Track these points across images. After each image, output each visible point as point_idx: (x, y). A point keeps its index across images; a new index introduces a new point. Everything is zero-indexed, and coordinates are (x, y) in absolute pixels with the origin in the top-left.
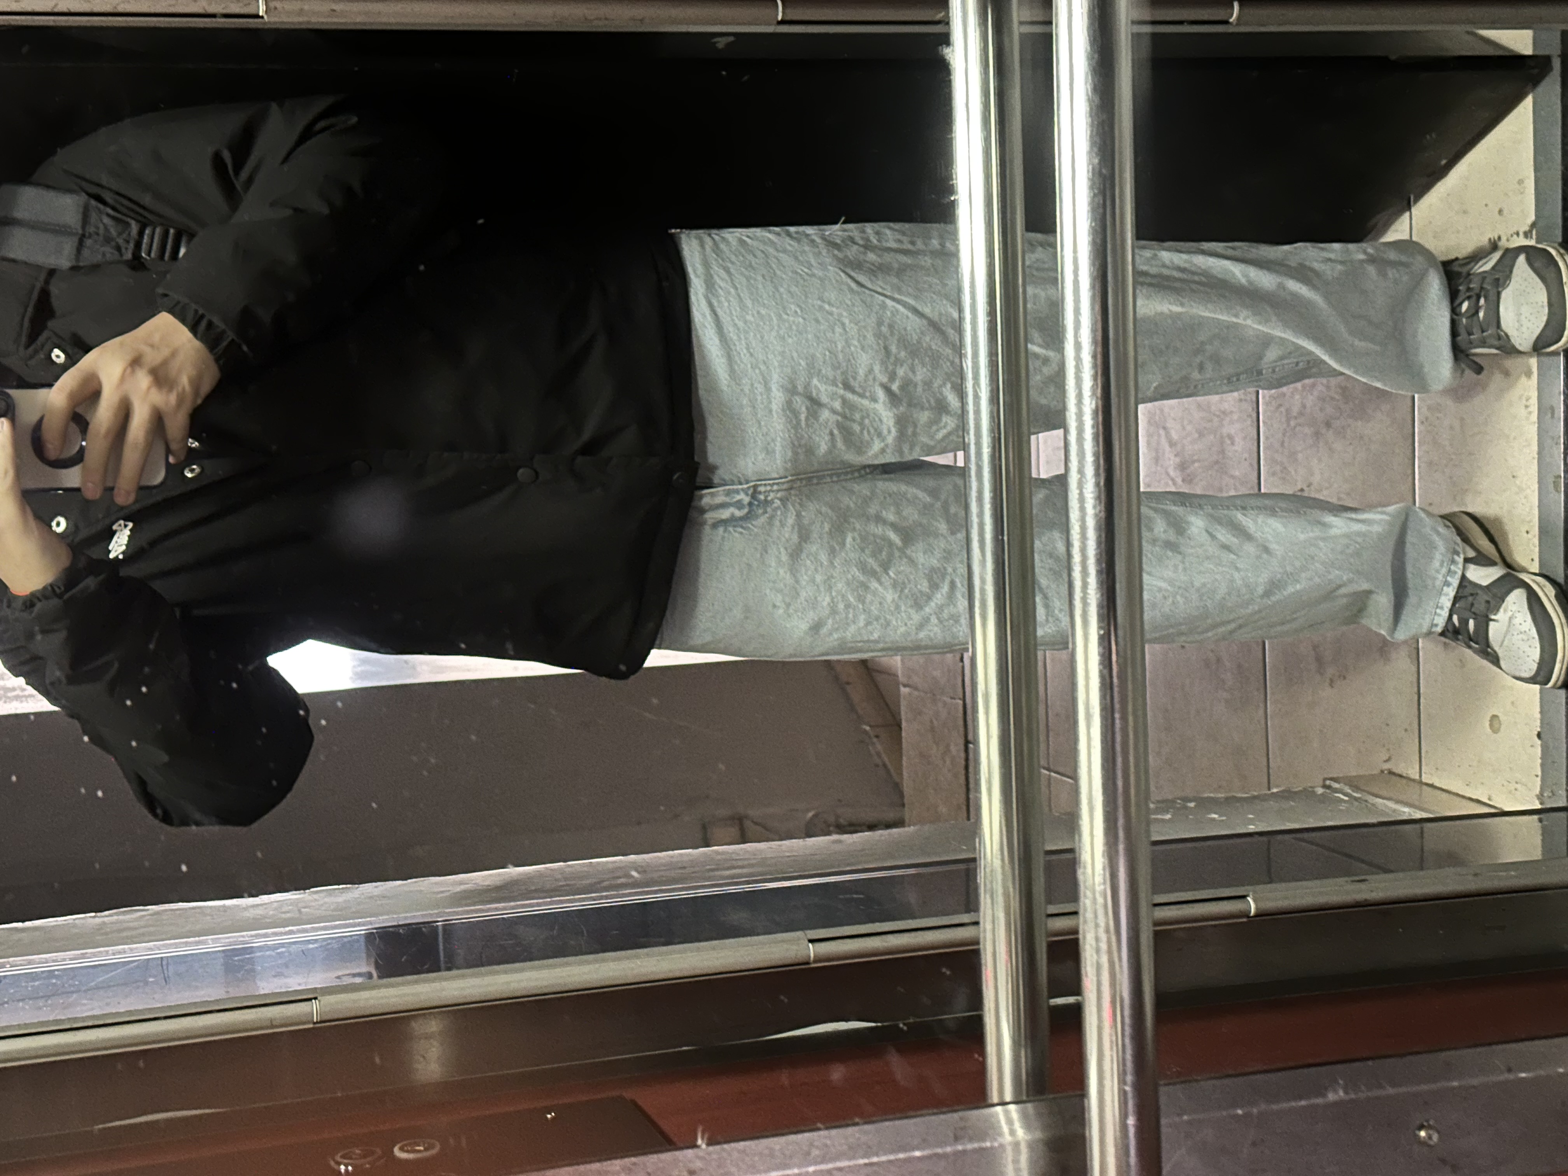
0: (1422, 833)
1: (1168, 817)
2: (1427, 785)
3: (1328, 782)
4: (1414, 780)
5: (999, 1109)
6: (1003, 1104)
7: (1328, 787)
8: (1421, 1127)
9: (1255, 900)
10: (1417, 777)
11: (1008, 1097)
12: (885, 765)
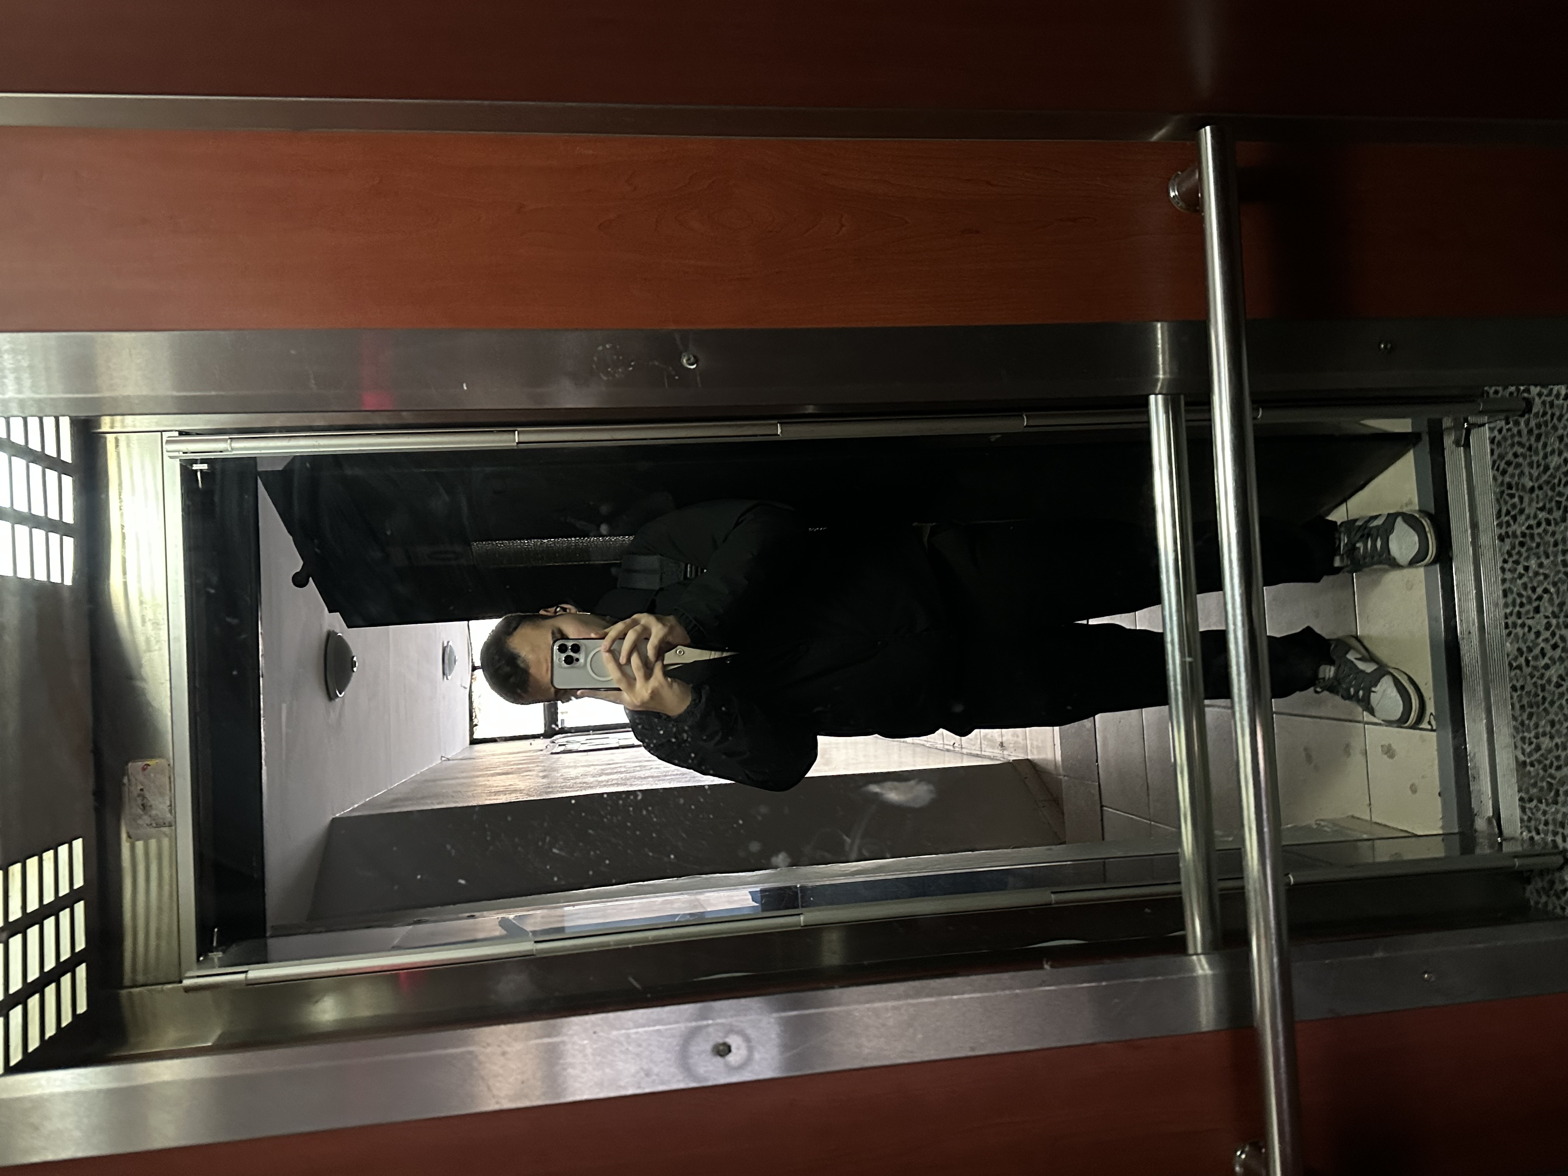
0: (1373, 846)
1: (1231, 839)
2: (1376, 823)
3: (1318, 822)
4: (1366, 821)
5: (1195, 958)
6: (1197, 954)
7: (1319, 824)
8: (1425, 973)
9: (1293, 877)
10: (1368, 818)
11: (1199, 950)
12: (1049, 823)
